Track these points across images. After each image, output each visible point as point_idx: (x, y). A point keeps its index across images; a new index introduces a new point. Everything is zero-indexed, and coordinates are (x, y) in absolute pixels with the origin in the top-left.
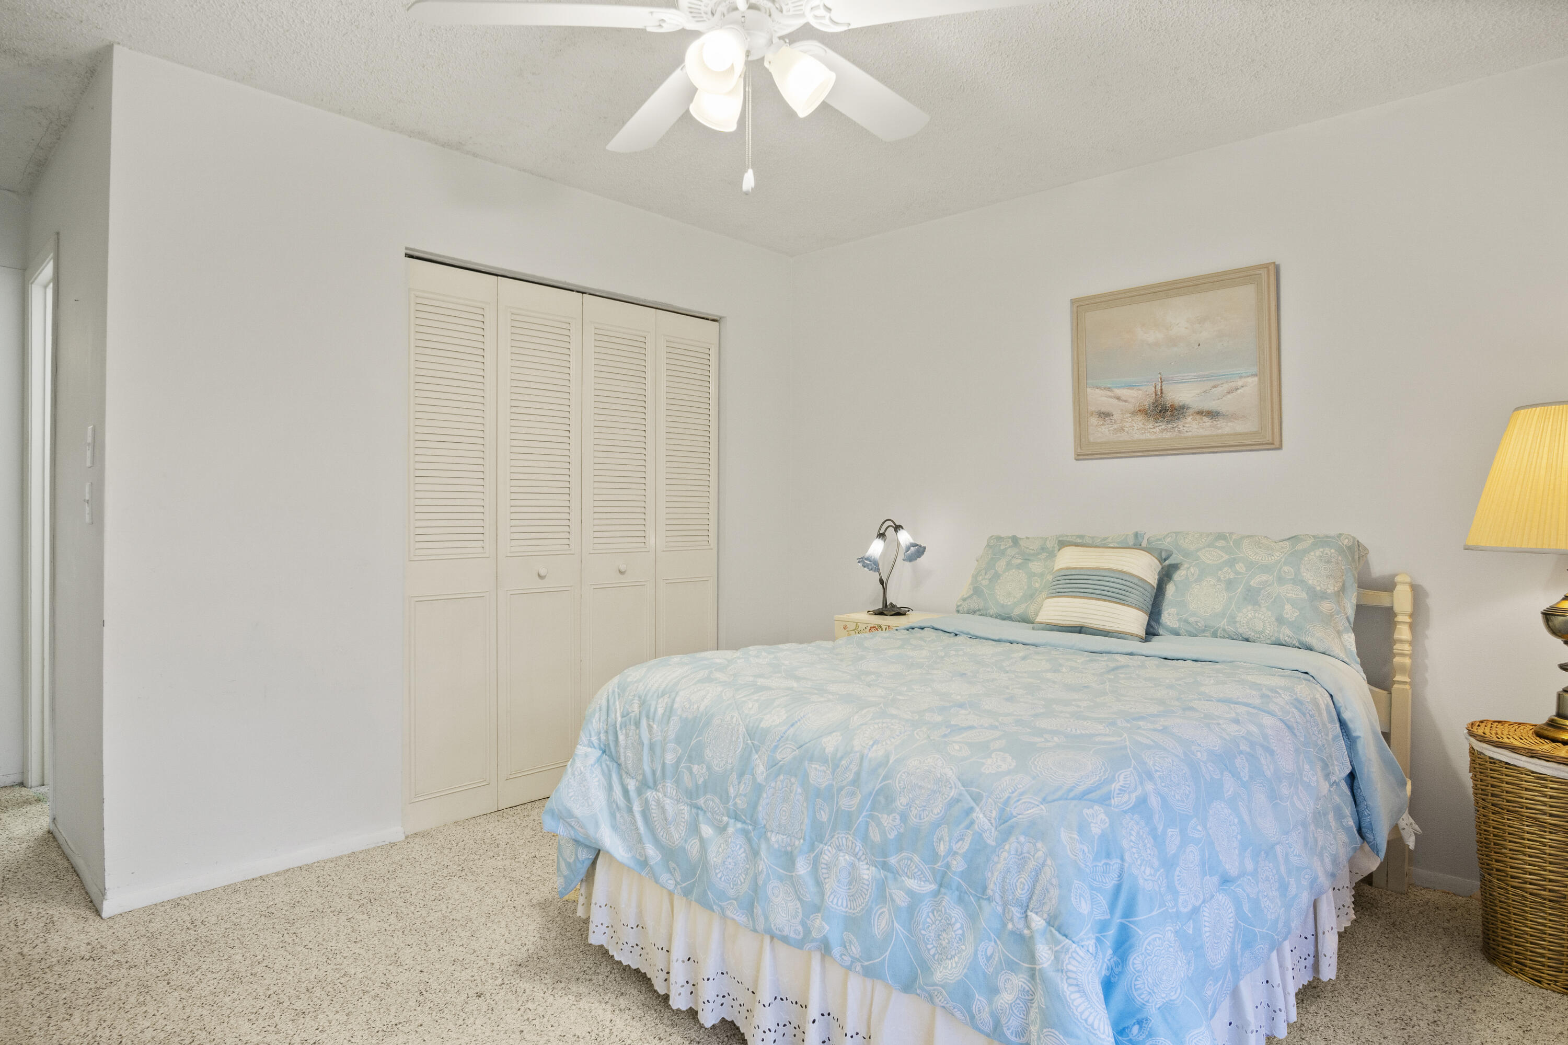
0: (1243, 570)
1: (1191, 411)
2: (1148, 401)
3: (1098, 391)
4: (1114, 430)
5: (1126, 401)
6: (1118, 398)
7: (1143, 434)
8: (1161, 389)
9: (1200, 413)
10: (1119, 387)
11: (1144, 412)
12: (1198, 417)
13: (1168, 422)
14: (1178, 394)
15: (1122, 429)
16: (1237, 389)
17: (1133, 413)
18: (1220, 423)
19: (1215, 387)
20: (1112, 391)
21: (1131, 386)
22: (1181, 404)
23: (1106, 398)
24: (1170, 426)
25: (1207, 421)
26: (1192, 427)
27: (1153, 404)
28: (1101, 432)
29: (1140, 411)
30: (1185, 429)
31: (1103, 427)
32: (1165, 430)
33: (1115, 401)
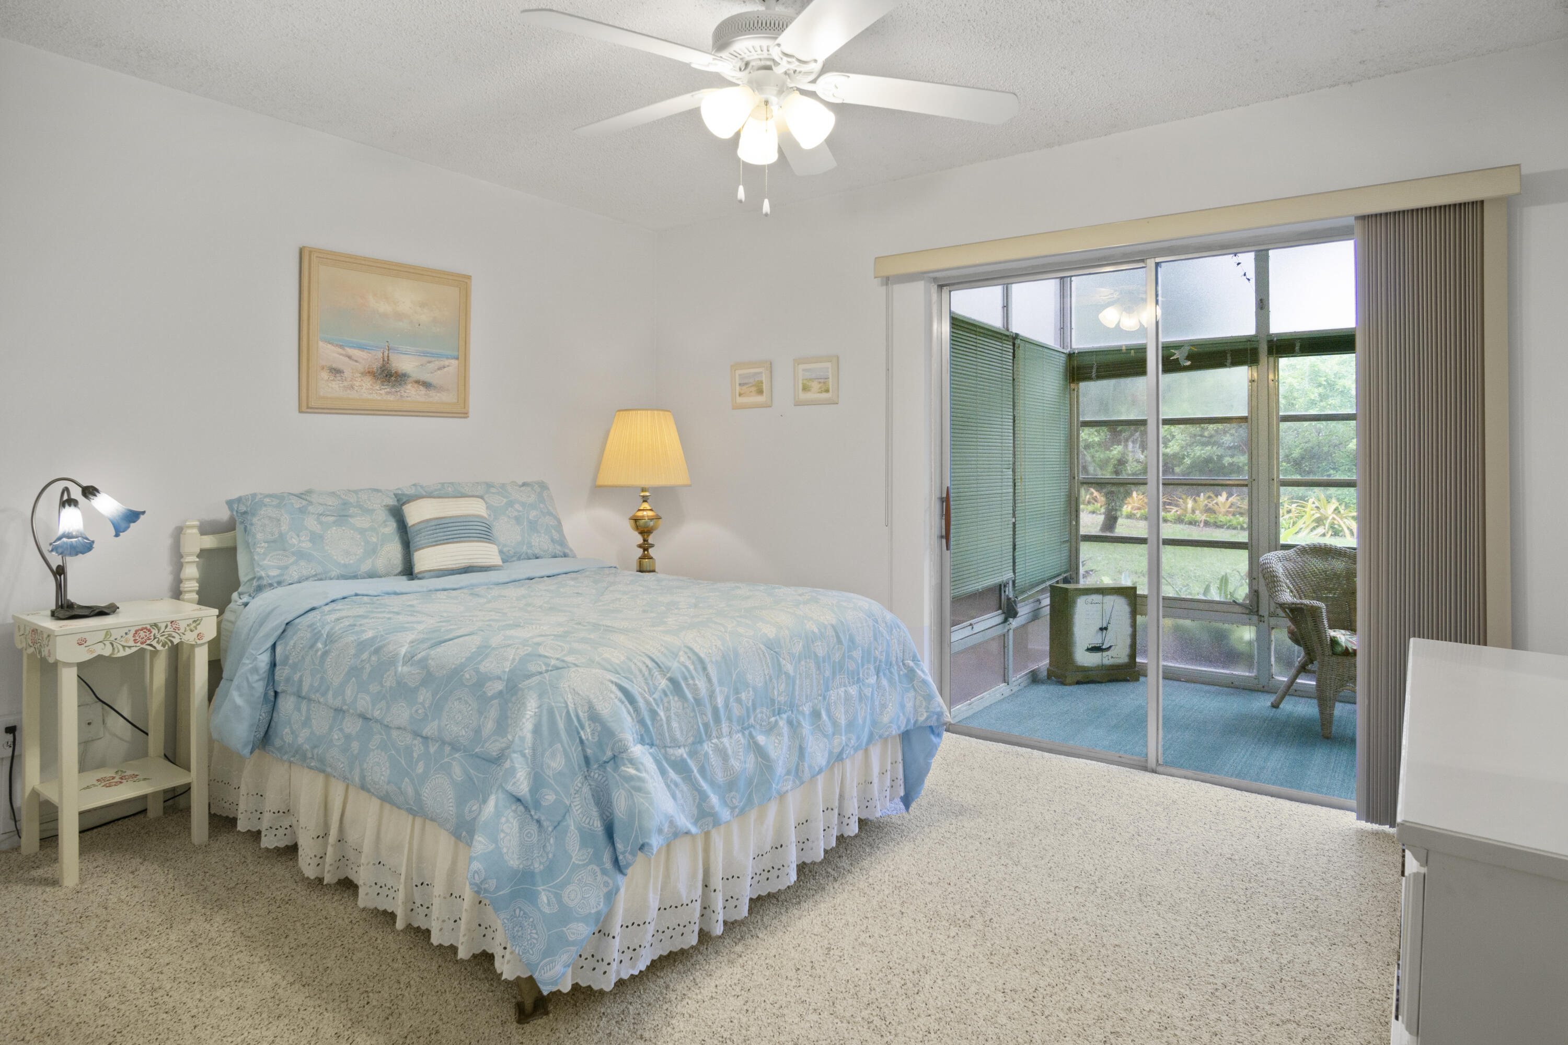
0: (521, 509)
1: (410, 379)
2: (376, 365)
3: (329, 346)
4: (344, 387)
5: (356, 361)
6: (350, 357)
7: (370, 394)
8: (388, 356)
9: (417, 382)
10: (350, 347)
11: (371, 373)
12: (416, 385)
13: (393, 386)
14: (404, 363)
15: (352, 387)
16: (444, 367)
17: (362, 373)
18: (432, 393)
19: (430, 362)
20: (344, 349)
21: (361, 348)
22: (404, 372)
23: (338, 355)
24: (393, 390)
25: (423, 390)
26: (412, 393)
27: (381, 368)
28: (330, 388)
29: (369, 372)
30: (406, 394)
31: (334, 383)
32: (389, 393)
33: (347, 359)
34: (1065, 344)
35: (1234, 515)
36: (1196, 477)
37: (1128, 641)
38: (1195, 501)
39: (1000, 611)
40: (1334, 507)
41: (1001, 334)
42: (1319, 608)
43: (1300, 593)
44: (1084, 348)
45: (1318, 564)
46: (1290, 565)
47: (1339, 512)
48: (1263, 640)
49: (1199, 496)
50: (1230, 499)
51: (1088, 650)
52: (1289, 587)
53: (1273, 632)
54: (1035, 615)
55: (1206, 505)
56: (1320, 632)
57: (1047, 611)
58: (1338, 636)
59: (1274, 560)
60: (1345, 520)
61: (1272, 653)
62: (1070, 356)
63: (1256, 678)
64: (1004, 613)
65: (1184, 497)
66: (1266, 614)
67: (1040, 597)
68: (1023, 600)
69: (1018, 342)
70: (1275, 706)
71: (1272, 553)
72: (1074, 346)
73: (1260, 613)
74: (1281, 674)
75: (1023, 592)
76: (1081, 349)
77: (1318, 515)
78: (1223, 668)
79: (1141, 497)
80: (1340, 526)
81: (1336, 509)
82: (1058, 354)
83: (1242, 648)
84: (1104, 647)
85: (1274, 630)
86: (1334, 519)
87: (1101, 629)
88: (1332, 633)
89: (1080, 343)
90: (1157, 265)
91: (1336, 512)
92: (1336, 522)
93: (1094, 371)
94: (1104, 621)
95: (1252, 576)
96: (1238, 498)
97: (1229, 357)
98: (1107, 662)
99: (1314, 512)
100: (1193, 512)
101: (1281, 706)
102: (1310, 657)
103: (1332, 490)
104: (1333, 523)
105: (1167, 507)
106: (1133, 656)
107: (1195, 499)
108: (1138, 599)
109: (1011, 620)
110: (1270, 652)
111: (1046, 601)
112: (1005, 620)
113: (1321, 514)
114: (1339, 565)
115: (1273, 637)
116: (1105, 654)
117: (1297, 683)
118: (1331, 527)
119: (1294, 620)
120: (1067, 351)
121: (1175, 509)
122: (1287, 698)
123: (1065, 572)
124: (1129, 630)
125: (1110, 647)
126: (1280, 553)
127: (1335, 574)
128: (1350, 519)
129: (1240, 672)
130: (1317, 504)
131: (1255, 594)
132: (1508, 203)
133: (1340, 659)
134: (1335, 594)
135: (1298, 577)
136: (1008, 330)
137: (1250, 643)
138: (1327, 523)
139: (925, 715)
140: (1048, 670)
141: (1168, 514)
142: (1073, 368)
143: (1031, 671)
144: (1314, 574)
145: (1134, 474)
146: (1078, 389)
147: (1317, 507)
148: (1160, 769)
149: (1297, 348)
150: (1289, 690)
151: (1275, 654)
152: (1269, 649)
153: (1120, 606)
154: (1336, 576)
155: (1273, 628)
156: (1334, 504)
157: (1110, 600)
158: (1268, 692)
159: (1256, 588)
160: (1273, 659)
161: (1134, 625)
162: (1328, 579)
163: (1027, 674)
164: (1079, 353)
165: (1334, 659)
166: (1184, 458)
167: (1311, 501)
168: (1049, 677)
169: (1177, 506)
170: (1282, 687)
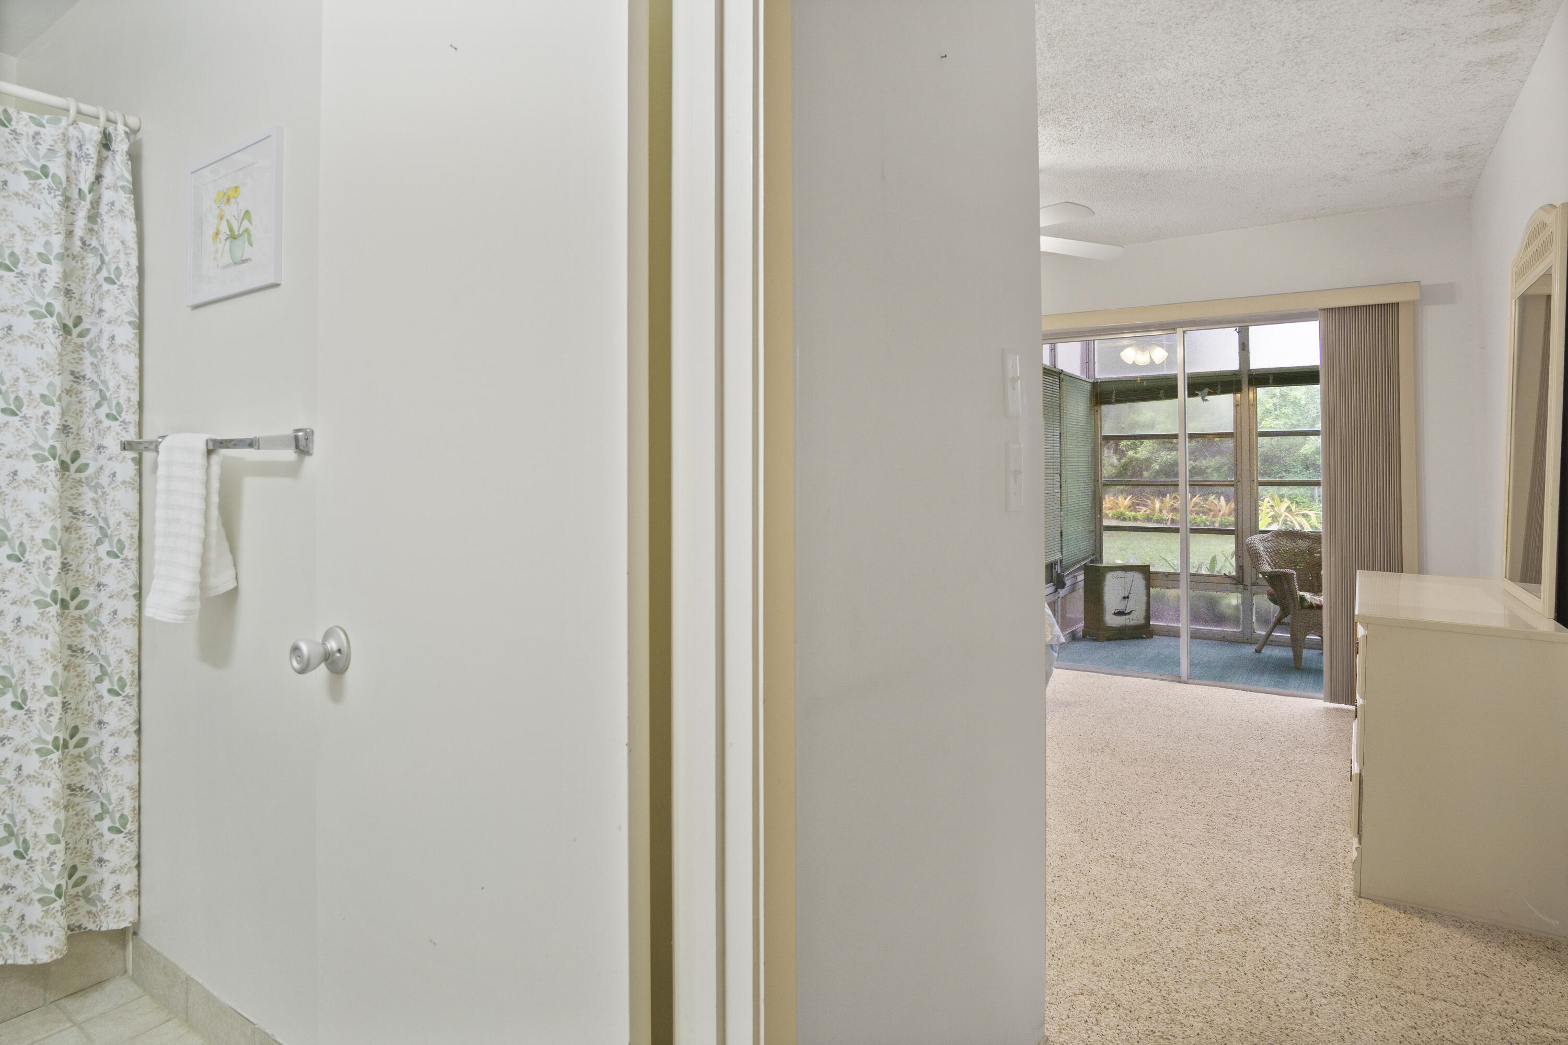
34: (1090, 376)
35: (1197, 514)
36: (1163, 479)
37: (1144, 607)
38: (1162, 502)
39: (1052, 584)
40: (1286, 505)
41: (1052, 371)
42: (1292, 574)
43: (1276, 565)
44: (1105, 378)
45: (1288, 544)
46: (1268, 545)
47: (1291, 510)
48: (1247, 604)
49: (1166, 497)
50: (1194, 500)
51: (1115, 614)
52: (1267, 561)
53: (1255, 597)
54: (1073, 588)
55: (1172, 505)
56: (1293, 593)
57: (1081, 585)
58: (1305, 595)
59: (1256, 541)
60: (1297, 518)
61: (1254, 614)
62: (1095, 385)
63: (1242, 632)
64: (1054, 585)
65: (1152, 498)
66: (1249, 584)
67: (1076, 574)
68: (1068, 575)
69: (1062, 376)
70: (1258, 651)
71: (1255, 536)
72: (1097, 376)
73: (1245, 583)
74: (1261, 630)
75: (1067, 569)
76: (1103, 378)
77: (1273, 513)
78: (1216, 626)
79: (1112, 498)
80: (1292, 522)
81: (1288, 507)
82: (1085, 383)
83: (1229, 612)
84: (1126, 612)
85: (1255, 596)
86: (1286, 516)
87: (1124, 598)
88: (1301, 593)
89: (1101, 374)
90: (1184, 332)
91: (1288, 510)
92: (1288, 519)
93: (1114, 397)
94: (1126, 592)
95: (1238, 554)
96: (1201, 498)
97: (1219, 387)
98: (1128, 623)
99: (1268, 510)
100: (1161, 511)
101: (1263, 651)
102: (1285, 612)
103: (1284, 490)
104: (1286, 520)
105: (1137, 507)
106: (1148, 618)
107: (1162, 500)
108: (1151, 575)
109: (1059, 590)
110: (1252, 614)
111: (1081, 577)
112: (1056, 591)
113: (1276, 512)
114: (1303, 544)
115: (1254, 602)
116: (1127, 617)
117: (1273, 635)
118: (1284, 523)
119: (1272, 585)
120: (1091, 381)
121: (1145, 509)
122: (1266, 646)
123: (1093, 555)
124: (1145, 599)
125: (1131, 611)
126: (1261, 536)
127: (1301, 551)
128: (1301, 516)
129: (1229, 629)
130: (1271, 503)
131: (1240, 568)
132: (1414, 305)
133: (1308, 611)
134: (1301, 566)
135: (1274, 553)
136: (1055, 367)
137: (1237, 607)
138: (1281, 520)
139: (1050, 637)
140: (1083, 630)
141: (1138, 513)
142: (1097, 394)
143: (1071, 632)
144: (1286, 551)
145: (1109, 478)
146: (1100, 410)
147: (1272, 506)
148: (1190, 681)
149: (1271, 381)
150: (1267, 641)
151: (1256, 613)
152: (1251, 610)
153: (1138, 579)
154: (1302, 552)
155: (1254, 594)
156: (1286, 503)
157: (1130, 574)
158: (1251, 643)
159: (1241, 564)
160: (1254, 618)
161: (1148, 595)
162: (1295, 554)
163: (1069, 633)
164: (1101, 382)
165: (1303, 612)
166: (1151, 463)
167: (1266, 500)
168: (1084, 636)
169: (1145, 506)
170: (1262, 639)
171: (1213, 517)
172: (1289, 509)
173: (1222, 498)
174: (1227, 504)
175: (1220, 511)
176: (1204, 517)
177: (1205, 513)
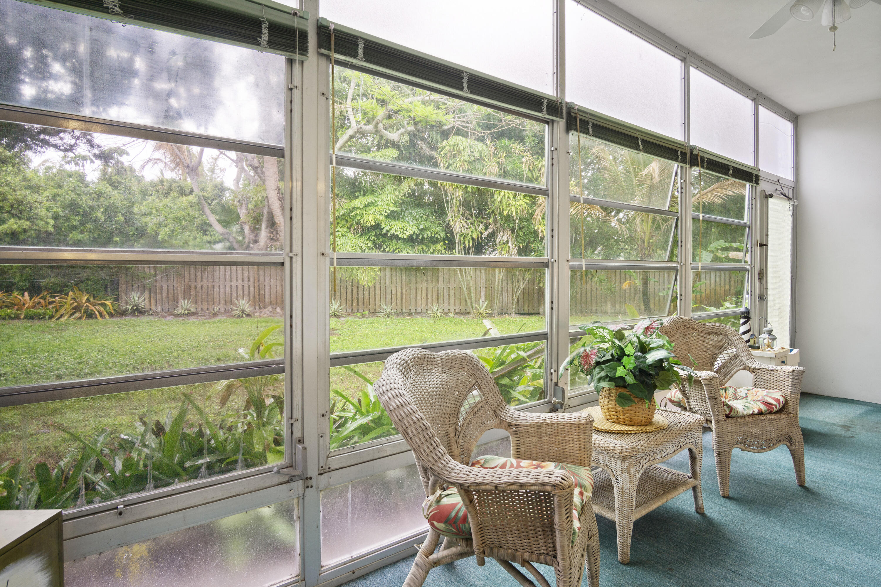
40: (86, 298)
77: (76, 304)
86: (87, 306)
99: (72, 302)
104: (88, 309)
171: (18, 310)
172: (88, 301)
173: (26, 294)
174: (31, 299)
175: (24, 304)
176: (9, 311)
177: (8, 307)
